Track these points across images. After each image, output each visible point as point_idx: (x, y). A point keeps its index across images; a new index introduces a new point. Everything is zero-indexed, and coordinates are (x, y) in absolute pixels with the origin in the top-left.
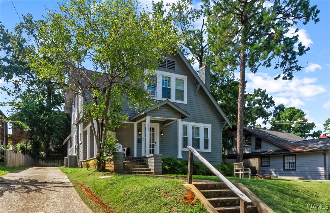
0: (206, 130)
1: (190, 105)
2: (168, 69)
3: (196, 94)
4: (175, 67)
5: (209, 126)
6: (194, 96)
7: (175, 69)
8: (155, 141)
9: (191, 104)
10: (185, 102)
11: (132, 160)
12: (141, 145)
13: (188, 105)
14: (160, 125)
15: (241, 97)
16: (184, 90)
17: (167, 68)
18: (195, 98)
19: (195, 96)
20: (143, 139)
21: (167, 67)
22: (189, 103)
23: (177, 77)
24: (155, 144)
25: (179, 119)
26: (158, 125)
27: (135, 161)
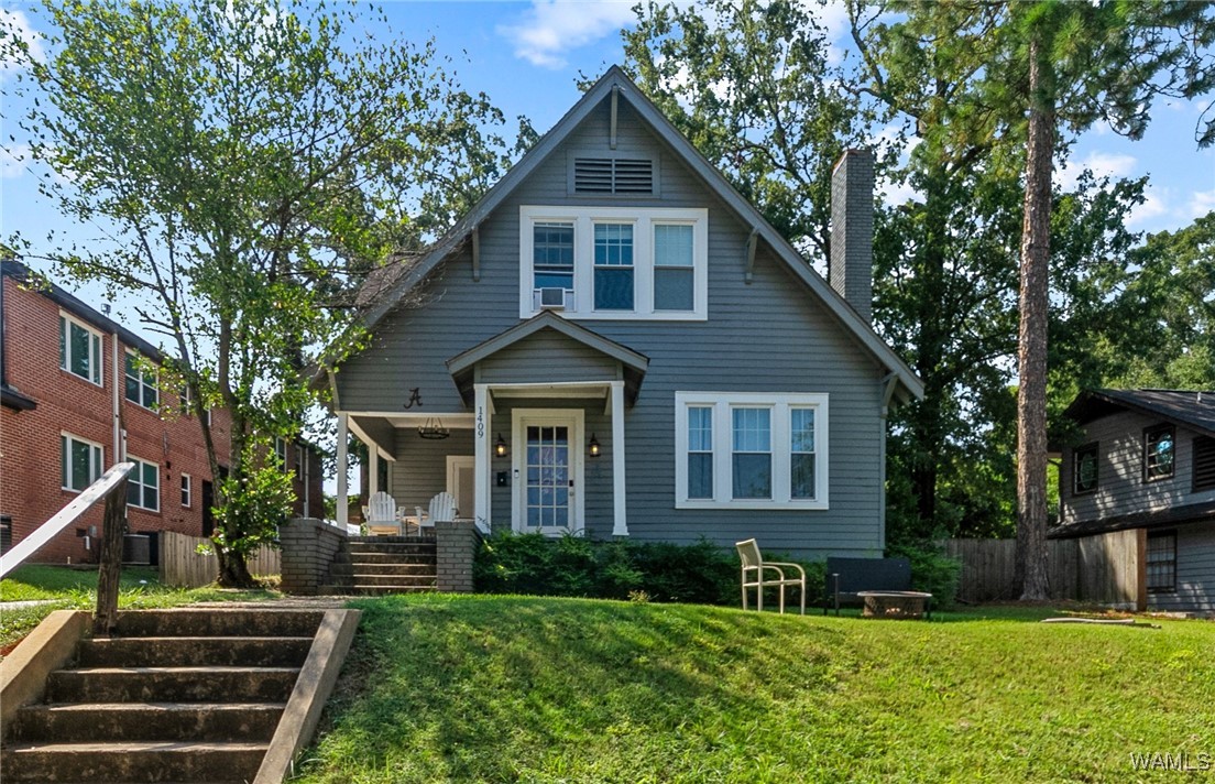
0: (803, 418)
1: (718, 324)
2: (620, 195)
3: (749, 276)
4: (653, 182)
5: (820, 402)
6: (743, 285)
7: (650, 191)
8: (570, 478)
9: (728, 316)
10: (700, 312)
11: (406, 547)
12: (510, 494)
13: (710, 324)
14: (586, 415)
15: (1030, 257)
16: (694, 265)
17: (617, 191)
18: (749, 293)
19: (748, 282)
20: (517, 471)
21: (613, 188)
22: (714, 316)
23: (660, 220)
24: (570, 489)
25: (613, 383)
26: (579, 415)
27: (416, 550)
